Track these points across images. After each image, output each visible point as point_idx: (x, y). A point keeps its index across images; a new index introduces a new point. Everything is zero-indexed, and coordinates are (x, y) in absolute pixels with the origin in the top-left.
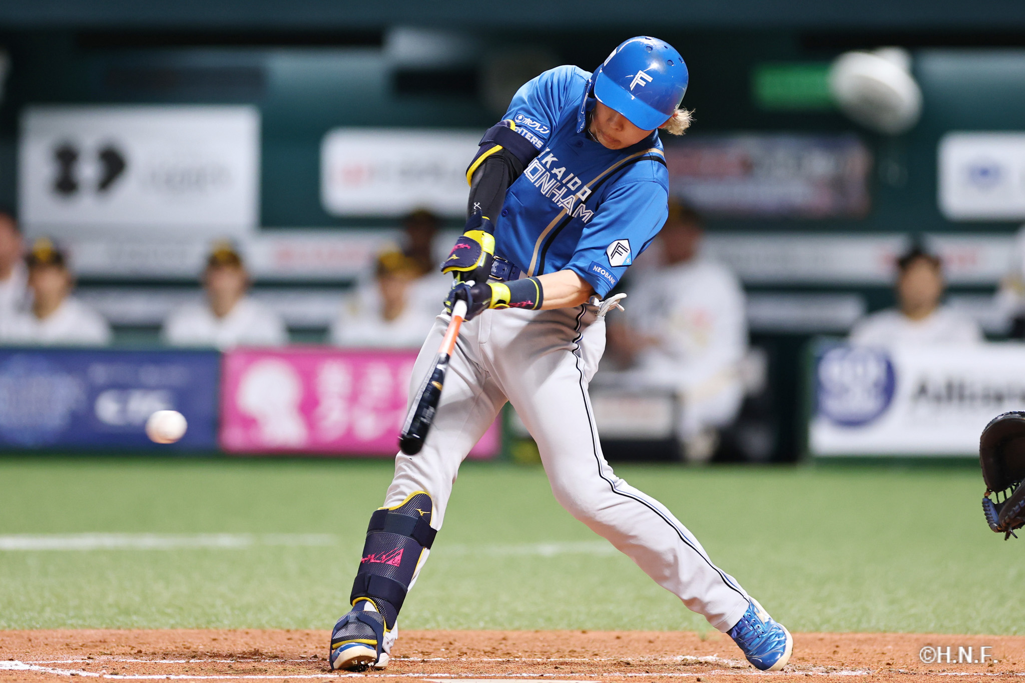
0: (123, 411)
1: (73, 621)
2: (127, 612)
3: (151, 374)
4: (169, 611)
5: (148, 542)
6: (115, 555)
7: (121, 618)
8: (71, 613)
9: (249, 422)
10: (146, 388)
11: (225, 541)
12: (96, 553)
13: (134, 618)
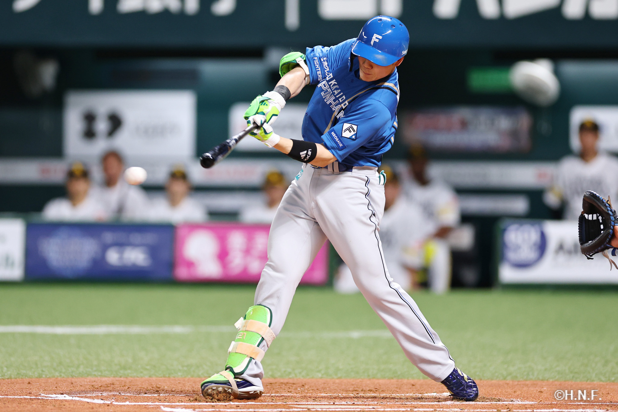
0: (121, 258)
1: (96, 373)
2: (125, 368)
3: (136, 238)
4: (148, 367)
5: (136, 330)
6: (117, 336)
7: (122, 372)
8: (95, 369)
9: (190, 264)
10: (134, 245)
11: (178, 329)
12: (107, 336)
13: (129, 371)
